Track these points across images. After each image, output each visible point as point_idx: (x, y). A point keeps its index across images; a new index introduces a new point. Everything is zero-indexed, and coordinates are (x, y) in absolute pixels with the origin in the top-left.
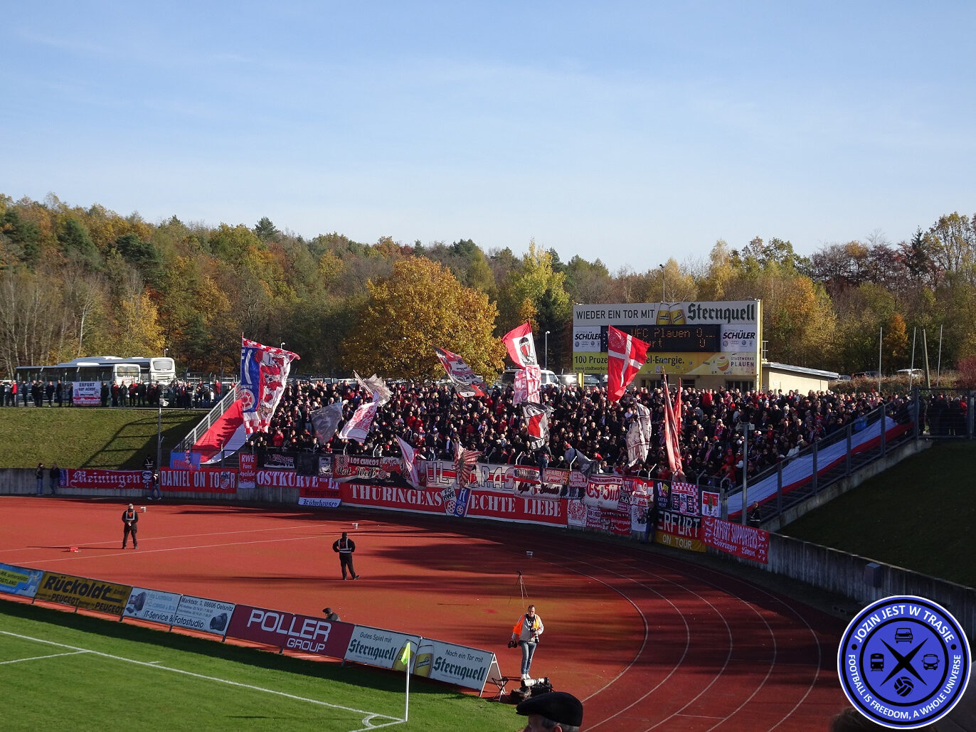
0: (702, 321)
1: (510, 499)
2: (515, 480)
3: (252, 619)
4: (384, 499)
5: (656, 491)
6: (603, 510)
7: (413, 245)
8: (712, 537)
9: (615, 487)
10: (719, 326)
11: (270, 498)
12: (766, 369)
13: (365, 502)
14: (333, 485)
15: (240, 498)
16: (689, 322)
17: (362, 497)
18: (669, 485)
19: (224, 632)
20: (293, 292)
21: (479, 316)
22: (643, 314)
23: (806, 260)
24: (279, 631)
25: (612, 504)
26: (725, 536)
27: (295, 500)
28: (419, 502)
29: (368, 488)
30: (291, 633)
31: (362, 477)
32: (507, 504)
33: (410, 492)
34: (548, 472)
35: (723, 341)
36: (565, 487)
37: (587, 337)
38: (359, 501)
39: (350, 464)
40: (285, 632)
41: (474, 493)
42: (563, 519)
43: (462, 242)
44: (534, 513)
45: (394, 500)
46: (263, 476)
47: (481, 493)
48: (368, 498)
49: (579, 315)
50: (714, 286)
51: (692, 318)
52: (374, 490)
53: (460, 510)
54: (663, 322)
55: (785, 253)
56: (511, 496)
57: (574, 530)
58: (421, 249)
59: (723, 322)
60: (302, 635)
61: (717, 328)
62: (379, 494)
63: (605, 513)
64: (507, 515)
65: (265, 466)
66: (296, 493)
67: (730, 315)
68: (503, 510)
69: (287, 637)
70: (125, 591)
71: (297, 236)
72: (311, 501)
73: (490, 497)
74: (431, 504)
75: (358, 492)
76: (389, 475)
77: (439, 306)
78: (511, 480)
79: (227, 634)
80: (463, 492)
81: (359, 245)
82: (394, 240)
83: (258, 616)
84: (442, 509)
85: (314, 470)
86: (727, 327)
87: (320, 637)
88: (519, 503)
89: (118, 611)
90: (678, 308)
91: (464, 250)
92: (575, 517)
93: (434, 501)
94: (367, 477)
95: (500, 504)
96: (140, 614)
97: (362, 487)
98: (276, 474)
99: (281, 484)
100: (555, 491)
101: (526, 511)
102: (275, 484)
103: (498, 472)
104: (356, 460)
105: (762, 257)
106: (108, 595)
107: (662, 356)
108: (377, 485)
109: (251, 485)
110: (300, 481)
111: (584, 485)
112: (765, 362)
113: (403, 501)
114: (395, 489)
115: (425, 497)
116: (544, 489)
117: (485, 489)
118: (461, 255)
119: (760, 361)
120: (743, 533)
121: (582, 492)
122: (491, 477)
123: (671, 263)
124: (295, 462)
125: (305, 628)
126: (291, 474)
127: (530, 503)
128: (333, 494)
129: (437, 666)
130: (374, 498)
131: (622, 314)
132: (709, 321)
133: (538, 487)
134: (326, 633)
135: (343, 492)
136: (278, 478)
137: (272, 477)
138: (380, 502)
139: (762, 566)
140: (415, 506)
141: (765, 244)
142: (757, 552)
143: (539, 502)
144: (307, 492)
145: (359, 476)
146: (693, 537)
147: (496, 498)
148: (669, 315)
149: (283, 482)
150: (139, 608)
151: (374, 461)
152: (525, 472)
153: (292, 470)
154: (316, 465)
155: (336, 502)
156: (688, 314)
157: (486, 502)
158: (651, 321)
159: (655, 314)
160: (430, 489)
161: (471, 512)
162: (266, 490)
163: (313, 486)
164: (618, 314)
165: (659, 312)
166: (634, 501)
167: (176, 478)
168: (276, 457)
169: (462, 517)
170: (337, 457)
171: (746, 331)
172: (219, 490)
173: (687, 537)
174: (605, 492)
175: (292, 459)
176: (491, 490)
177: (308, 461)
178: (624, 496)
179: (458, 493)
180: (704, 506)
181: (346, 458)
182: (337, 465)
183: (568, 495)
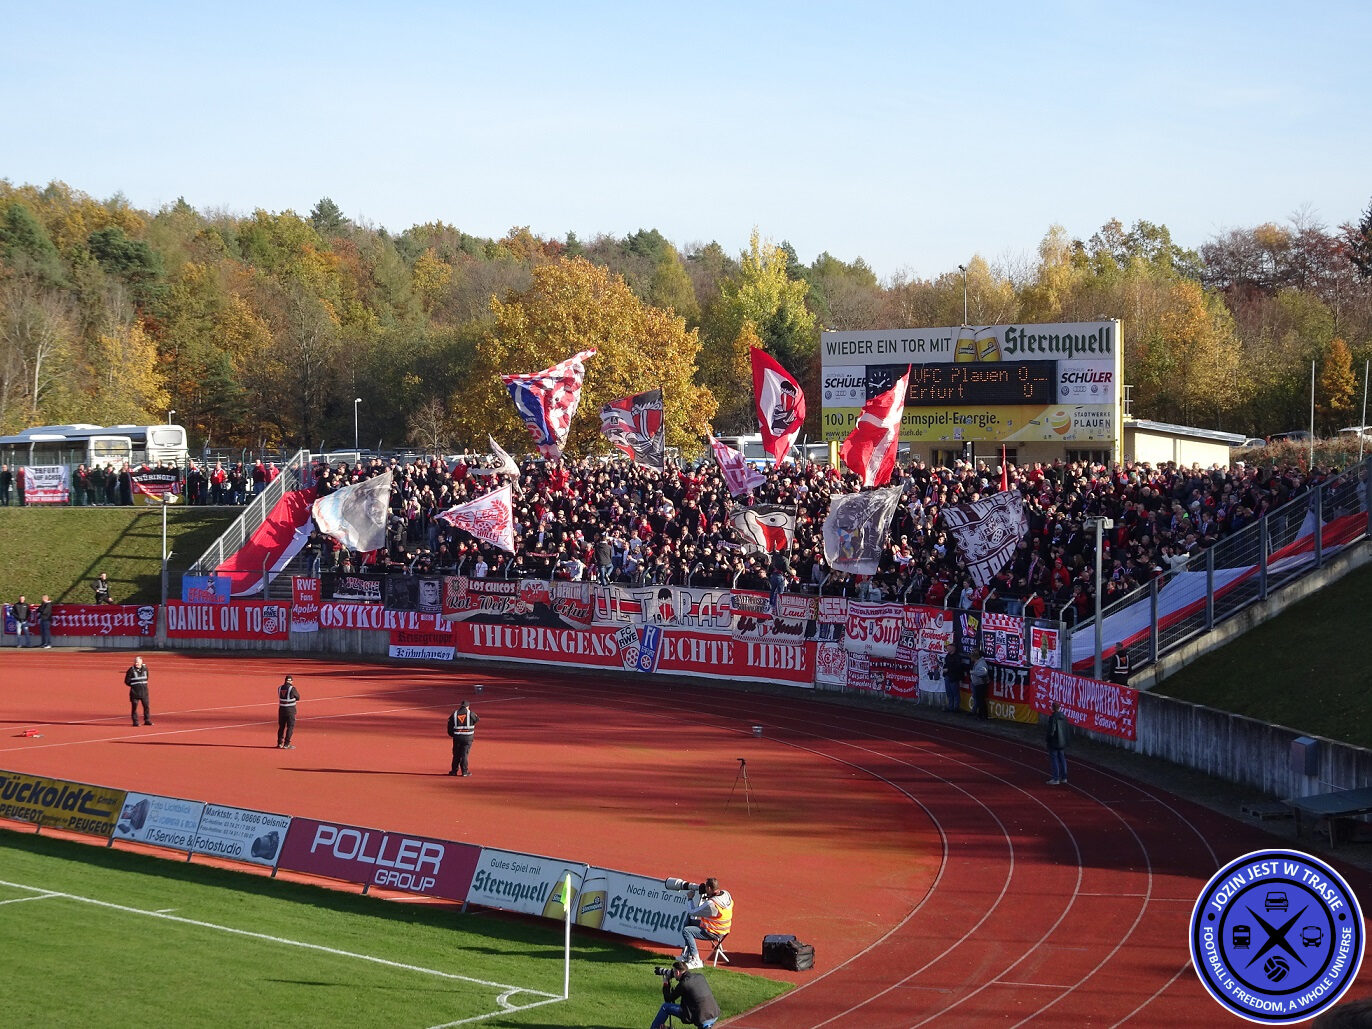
0: (1028, 356)
1: (725, 644)
2: (732, 613)
3: (318, 840)
4: (525, 646)
5: (957, 628)
6: (872, 658)
7: (563, 240)
9: (892, 624)
11: (343, 645)
12: (1130, 431)
13: (492, 651)
14: (443, 625)
15: (295, 647)
16: (1007, 357)
17: (489, 643)
18: (978, 617)
19: (274, 862)
20: (373, 318)
21: (671, 352)
22: (934, 346)
23: (1190, 255)
24: (361, 858)
25: (887, 649)
26: (1068, 697)
27: (381, 650)
28: (580, 651)
29: (498, 629)
30: (380, 862)
31: (488, 611)
32: (720, 653)
33: (565, 634)
34: (785, 599)
35: (1060, 386)
36: (811, 624)
37: (843, 383)
38: (483, 649)
39: (469, 592)
40: (371, 860)
41: (668, 634)
42: (808, 674)
43: (641, 234)
44: (763, 665)
45: (540, 647)
46: (330, 613)
47: (678, 635)
48: (498, 644)
49: (831, 349)
50: (1044, 298)
51: (1012, 351)
52: (508, 631)
53: (646, 662)
54: (964, 358)
55: (1157, 244)
56: (727, 638)
57: (827, 691)
58: (575, 245)
59: (1060, 356)
60: (399, 865)
61: (1052, 365)
62: (516, 638)
63: (877, 664)
64: (720, 668)
65: (335, 595)
66: (383, 638)
67: (1072, 345)
68: (714, 661)
69: (375, 867)
70: (116, 798)
71: (377, 227)
72: (407, 651)
73: (693, 642)
74: (600, 653)
75: (483, 635)
76: (531, 607)
77: (606, 336)
78: (726, 613)
79: (280, 865)
80: (650, 634)
81: (477, 241)
82: (534, 232)
83: (327, 835)
84: (618, 660)
85: (411, 600)
86: (1067, 364)
87: (427, 868)
88: (739, 649)
89: (106, 830)
90: (988, 334)
92: (827, 671)
93: (605, 648)
94: (496, 612)
95: (708, 651)
96: (140, 835)
97: (489, 628)
98: (351, 608)
99: (359, 625)
100: (796, 630)
101: (750, 663)
102: (350, 624)
103: (706, 602)
105: (1121, 250)
106: (88, 805)
107: (964, 412)
108: (512, 624)
109: (312, 627)
110: (390, 620)
111: (843, 619)
112: (1128, 419)
113: (555, 649)
114: (541, 631)
115: (590, 643)
116: (779, 627)
117: (686, 628)
118: (641, 254)
119: (1121, 418)
120: (1096, 693)
121: (840, 631)
122: (695, 609)
123: (976, 262)
124: (382, 588)
125: (402, 853)
126: (375, 608)
127: (757, 648)
128: (443, 639)
129: (613, 911)
130: (508, 644)
131: (900, 346)
132: (1038, 356)
133: (770, 623)
134: (437, 861)
135: (458, 637)
136: (354, 614)
137: (345, 614)
138: (519, 651)
139: (1127, 745)
140: (574, 657)
141: (1126, 230)
142: (1119, 721)
143: (771, 648)
144: (401, 637)
145: (483, 611)
146: (1017, 701)
147: (702, 643)
148: (974, 346)
149: (362, 621)
150: (139, 824)
151: (509, 587)
152: (748, 600)
153: (376, 602)
154: (415, 592)
155: (448, 652)
156: (1003, 345)
157: (687, 649)
158: (945, 356)
159: (952, 345)
160: (599, 631)
161: (663, 664)
162: (337, 635)
163: (411, 626)
164: (892, 346)
165: (959, 342)
166: (923, 644)
167: (192, 618)
168: (352, 582)
169: (649, 673)
170: (448, 579)
171: (1098, 370)
172: (261, 635)
173: (1008, 700)
174: (876, 630)
175: (376, 585)
176: (694, 629)
177: (402, 588)
178: (907, 636)
179: (642, 633)
180: (1034, 650)
181: (462, 582)
182: (450, 592)
183: (817, 636)
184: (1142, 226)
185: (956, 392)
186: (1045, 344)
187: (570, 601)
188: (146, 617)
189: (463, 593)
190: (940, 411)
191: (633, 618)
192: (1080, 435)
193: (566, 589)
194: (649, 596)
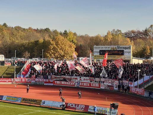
0: (120, 49)
5: (119, 82)
7: (36, 29)
8: (132, 91)
9: (110, 81)
10: (123, 50)
11: (38, 84)
13: (58, 84)
14: (51, 81)
15: (32, 84)
16: (117, 49)
18: (122, 81)
22: (108, 48)
23: (123, 34)
24: (74, 107)
25: (110, 84)
26: (134, 90)
29: (59, 81)
32: (88, 85)
33: (67, 82)
34: (96, 78)
35: (124, 53)
36: (100, 81)
37: (97, 52)
38: (57, 84)
42: (100, 87)
43: (47, 28)
45: (64, 84)
46: (37, 79)
47: (82, 82)
49: (95, 48)
52: (60, 82)
53: (78, 86)
57: (102, 89)
58: (38, 30)
62: (61, 83)
63: (109, 86)
64: (88, 86)
65: (37, 77)
66: (43, 83)
67: (126, 48)
72: (47, 84)
75: (57, 82)
76: (63, 79)
77: (65, 45)
78: (88, 80)
80: (78, 82)
81: (22, 28)
82: (32, 28)
84: (74, 85)
85: (47, 78)
86: (125, 50)
88: (90, 84)
89: (40, 104)
90: (115, 47)
91: (47, 30)
92: (102, 87)
93: (72, 84)
96: (44, 105)
98: (39, 79)
100: (98, 82)
101: (92, 86)
102: (39, 81)
103: (86, 78)
104: (56, 76)
106: (37, 102)
107: (112, 56)
109: (34, 81)
110: (44, 80)
112: (132, 57)
113: (66, 84)
114: (64, 82)
116: (95, 82)
118: (47, 31)
121: (103, 82)
122: (84, 79)
127: (92, 84)
128: (51, 83)
131: (104, 48)
132: (121, 49)
133: (94, 81)
135: (53, 82)
138: (61, 84)
139: (143, 96)
140: (69, 85)
141: (116, 30)
142: (142, 93)
143: (94, 84)
144: (46, 82)
145: (57, 79)
147: (85, 83)
148: (113, 48)
149: (41, 80)
151: (60, 77)
152: (91, 78)
153: (43, 78)
155: (52, 84)
156: (117, 48)
157: (83, 84)
158: (110, 49)
159: (110, 48)
160: (72, 82)
161: (80, 86)
162: (37, 82)
164: (103, 48)
166: (115, 84)
167: (18, 80)
168: (39, 76)
169: (78, 87)
171: (129, 51)
172: (27, 82)
174: (108, 82)
175: (43, 76)
177: (46, 76)
178: (112, 83)
179: (77, 82)
180: (130, 85)
181: (54, 76)
182: (52, 77)
183: (100, 83)
184: (118, 30)
185: (111, 53)
186: (122, 48)
188: (12, 80)
189: (54, 77)
192: (127, 59)
193: (67, 77)
194: (78, 78)
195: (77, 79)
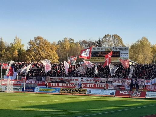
0: (116, 51)
1: (92, 85)
2: (94, 81)
4: (59, 86)
5: (132, 81)
6: (117, 85)
8: (149, 89)
9: (121, 81)
15: (22, 86)
17: (53, 85)
18: (136, 79)
19: (114, 95)
22: (102, 49)
24: (128, 94)
25: (120, 84)
26: (153, 88)
28: (68, 86)
29: (55, 83)
31: (53, 81)
32: (91, 86)
33: (66, 84)
39: (50, 78)
41: (83, 84)
44: (99, 87)
45: (62, 86)
46: (28, 82)
47: (85, 84)
48: (55, 85)
51: (114, 50)
52: (57, 84)
54: (106, 51)
56: (93, 84)
59: (121, 51)
65: (28, 79)
66: (36, 85)
67: (123, 49)
68: (91, 87)
69: (130, 95)
73: (87, 84)
74: (71, 86)
75: (52, 84)
76: (60, 80)
78: (92, 81)
84: (74, 87)
85: (41, 80)
88: (95, 85)
89: (85, 94)
92: (110, 87)
94: (55, 81)
95: (90, 86)
97: (53, 83)
98: (31, 81)
101: (97, 87)
102: (31, 83)
103: (89, 79)
104: (52, 78)
106: (80, 91)
110: (37, 82)
113: (64, 86)
114: (62, 84)
115: (70, 85)
116: (101, 82)
119: (129, 59)
121: (111, 82)
122: (87, 80)
124: (36, 78)
126: (35, 81)
127: (98, 85)
130: (57, 85)
136: (32, 82)
137: (30, 82)
143: (100, 85)
144: (39, 85)
146: (143, 89)
147: (89, 85)
148: (108, 49)
149: (33, 82)
150: (90, 92)
151: (57, 78)
152: (96, 79)
153: (35, 80)
154: (41, 79)
156: (112, 49)
157: (86, 85)
158: (104, 51)
160: (71, 83)
162: (29, 85)
163: (41, 83)
164: (96, 49)
165: (106, 49)
166: (126, 83)
168: (31, 77)
170: (47, 77)
171: (126, 53)
173: (142, 89)
174: (118, 82)
175: (35, 78)
176: (87, 83)
178: (123, 82)
179: (79, 84)
180: (146, 83)
181: (49, 77)
182: (47, 79)
183: (108, 83)
184: (70, 39)
186: (119, 49)
187: (66, 80)
189: (49, 79)
190: (103, 58)
191: (77, 81)
193: (66, 78)
194: (80, 79)
195: (77, 80)
